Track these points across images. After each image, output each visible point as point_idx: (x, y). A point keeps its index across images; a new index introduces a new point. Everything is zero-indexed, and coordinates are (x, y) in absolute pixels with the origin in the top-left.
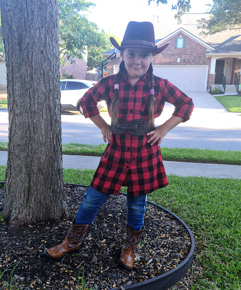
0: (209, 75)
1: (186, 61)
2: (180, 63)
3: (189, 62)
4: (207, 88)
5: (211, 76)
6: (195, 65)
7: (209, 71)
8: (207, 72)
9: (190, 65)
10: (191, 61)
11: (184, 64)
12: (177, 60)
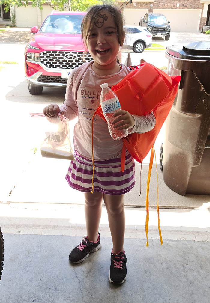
0: (202, 18)
1: (184, 6)
2: (179, 8)
3: (186, 7)
4: (200, 29)
5: (203, 19)
6: (191, 9)
7: (202, 15)
8: (200, 15)
9: (187, 9)
10: (188, 6)
11: (183, 8)
12: (176, 5)
